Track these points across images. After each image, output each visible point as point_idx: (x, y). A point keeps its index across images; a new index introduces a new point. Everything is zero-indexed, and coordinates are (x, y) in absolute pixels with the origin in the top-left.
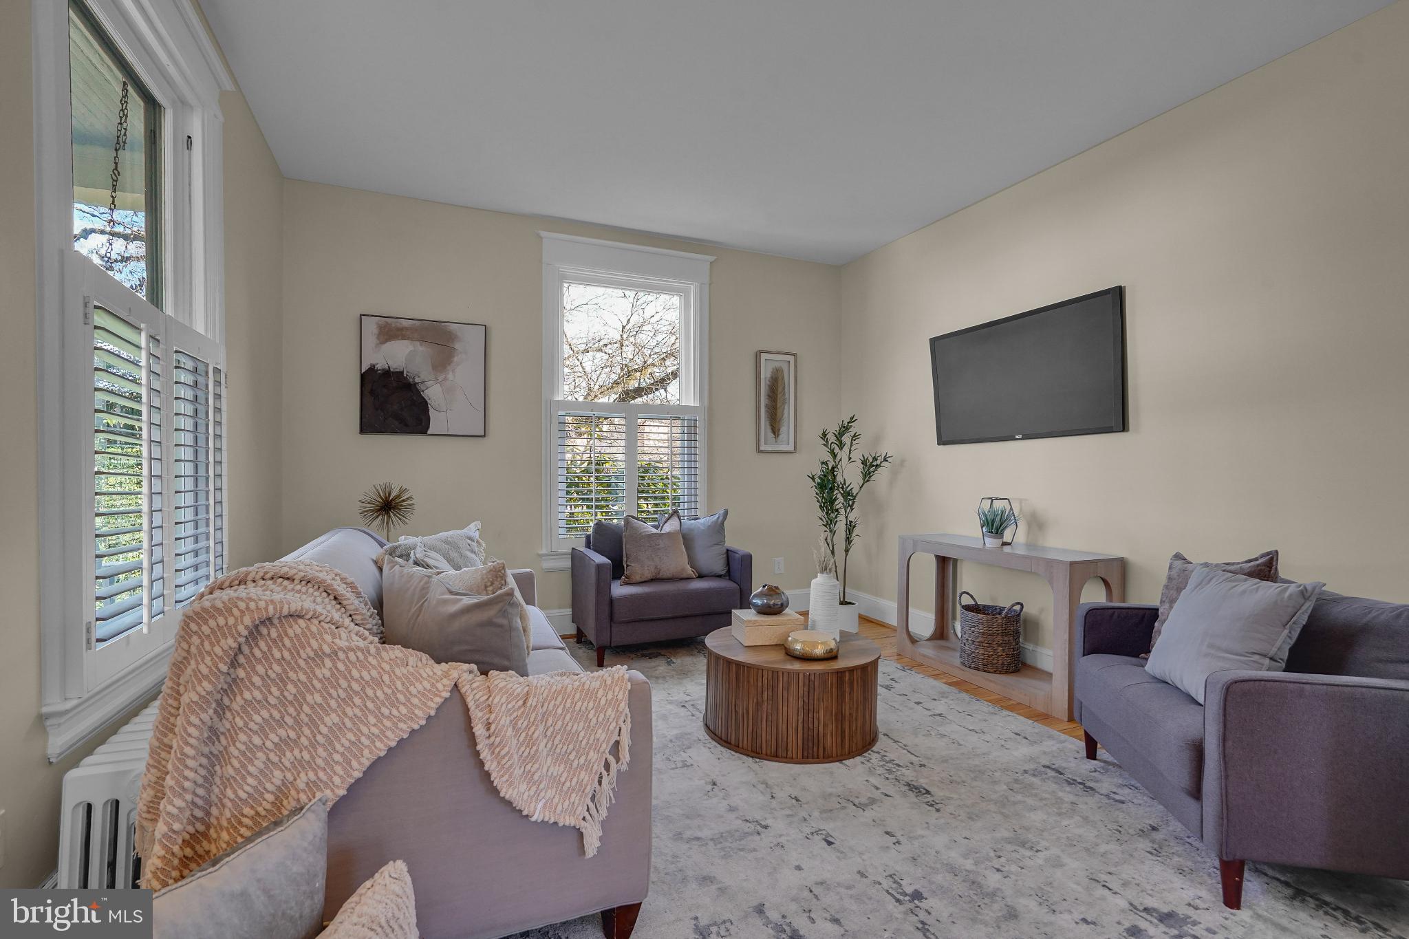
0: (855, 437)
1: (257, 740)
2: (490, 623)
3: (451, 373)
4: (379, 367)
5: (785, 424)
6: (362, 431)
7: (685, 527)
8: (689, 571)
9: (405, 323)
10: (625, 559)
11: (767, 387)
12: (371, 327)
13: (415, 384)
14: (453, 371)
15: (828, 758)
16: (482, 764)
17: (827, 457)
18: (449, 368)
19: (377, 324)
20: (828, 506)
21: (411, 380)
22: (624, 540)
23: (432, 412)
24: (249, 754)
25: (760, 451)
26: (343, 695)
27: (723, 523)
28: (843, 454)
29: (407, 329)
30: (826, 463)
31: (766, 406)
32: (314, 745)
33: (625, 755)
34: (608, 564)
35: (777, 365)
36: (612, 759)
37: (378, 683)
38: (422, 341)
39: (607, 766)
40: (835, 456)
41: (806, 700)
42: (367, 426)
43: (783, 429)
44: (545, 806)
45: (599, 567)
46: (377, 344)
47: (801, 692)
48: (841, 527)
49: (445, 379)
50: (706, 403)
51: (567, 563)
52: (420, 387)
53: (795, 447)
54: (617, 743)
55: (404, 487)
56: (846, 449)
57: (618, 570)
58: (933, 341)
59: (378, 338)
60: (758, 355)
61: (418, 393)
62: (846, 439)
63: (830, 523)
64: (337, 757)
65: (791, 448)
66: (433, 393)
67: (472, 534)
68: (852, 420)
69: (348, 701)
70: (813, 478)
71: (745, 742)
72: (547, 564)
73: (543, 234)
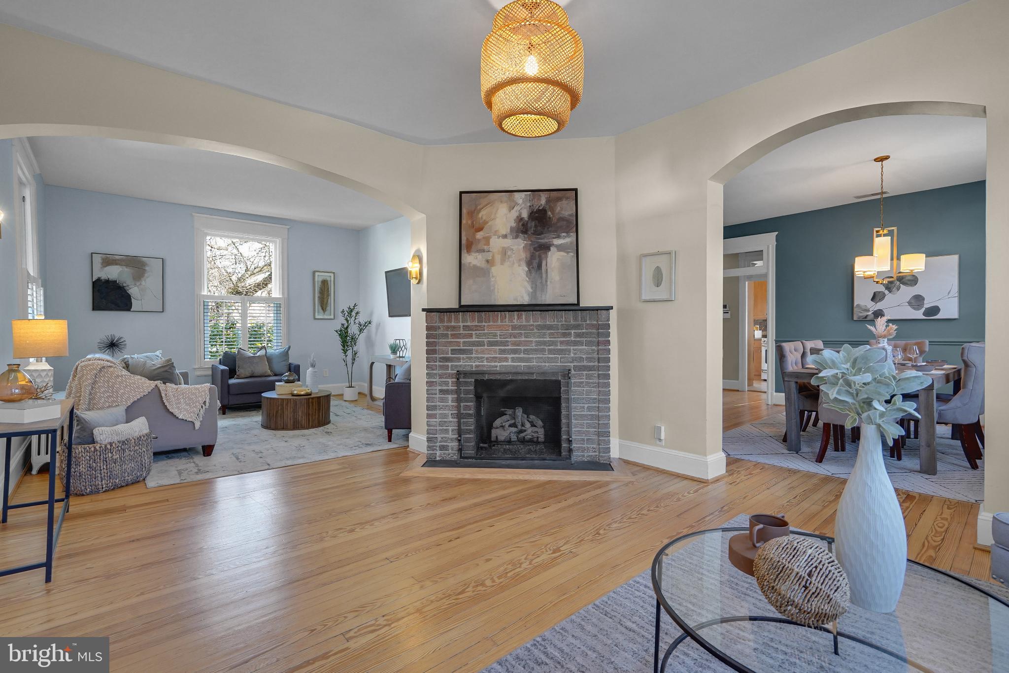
0: (357, 313)
1: (102, 395)
2: (166, 371)
3: (143, 281)
4: (102, 278)
5: (329, 305)
6: (93, 309)
7: (269, 354)
8: (269, 372)
9: (117, 257)
10: (237, 368)
11: (319, 288)
12: (97, 260)
13: (124, 287)
14: (145, 281)
15: (303, 428)
16: (164, 403)
17: (345, 322)
18: (142, 279)
19: (101, 257)
20: (344, 343)
21: (121, 285)
22: (237, 359)
23: (133, 300)
24: (100, 397)
25: (315, 319)
26: (125, 386)
27: (287, 352)
28: (352, 321)
29: (118, 260)
30: (343, 325)
31: (319, 297)
32: (117, 397)
33: (207, 404)
34: (227, 369)
35: (325, 278)
36: (203, 405)
37: (135, 384)
38: (127, 266)
39: (202, 407)
40: (348, 321)
41: (294, 408)
42: (96, 307)
43: (328, 308)
44: (183, 415)
45: (222, 371)
46: (101, 268)
47: (292, 406)
48: (349, 353)
49: (141, 284)
50: (286, 296)
51: (210, 372)
52: (126, 288)
53: (334, 316)
54: (205, 401)
55: (121, 336)
56: (353, 318)
57: (232, 373)
58: (386, 272)
59: (102, 264)
60: (314, 272)
61: (125, 291)
62: (353, 314)
63: (345, 351)
64: (123, 400)
65: (332, 317)
66: (133, 291)
67: (158, 354)
68: (355, 305)
69: (126, 387)
70: (336, 331)
71: (273, 426)
72: (198, 373)
73: (194, 214)
